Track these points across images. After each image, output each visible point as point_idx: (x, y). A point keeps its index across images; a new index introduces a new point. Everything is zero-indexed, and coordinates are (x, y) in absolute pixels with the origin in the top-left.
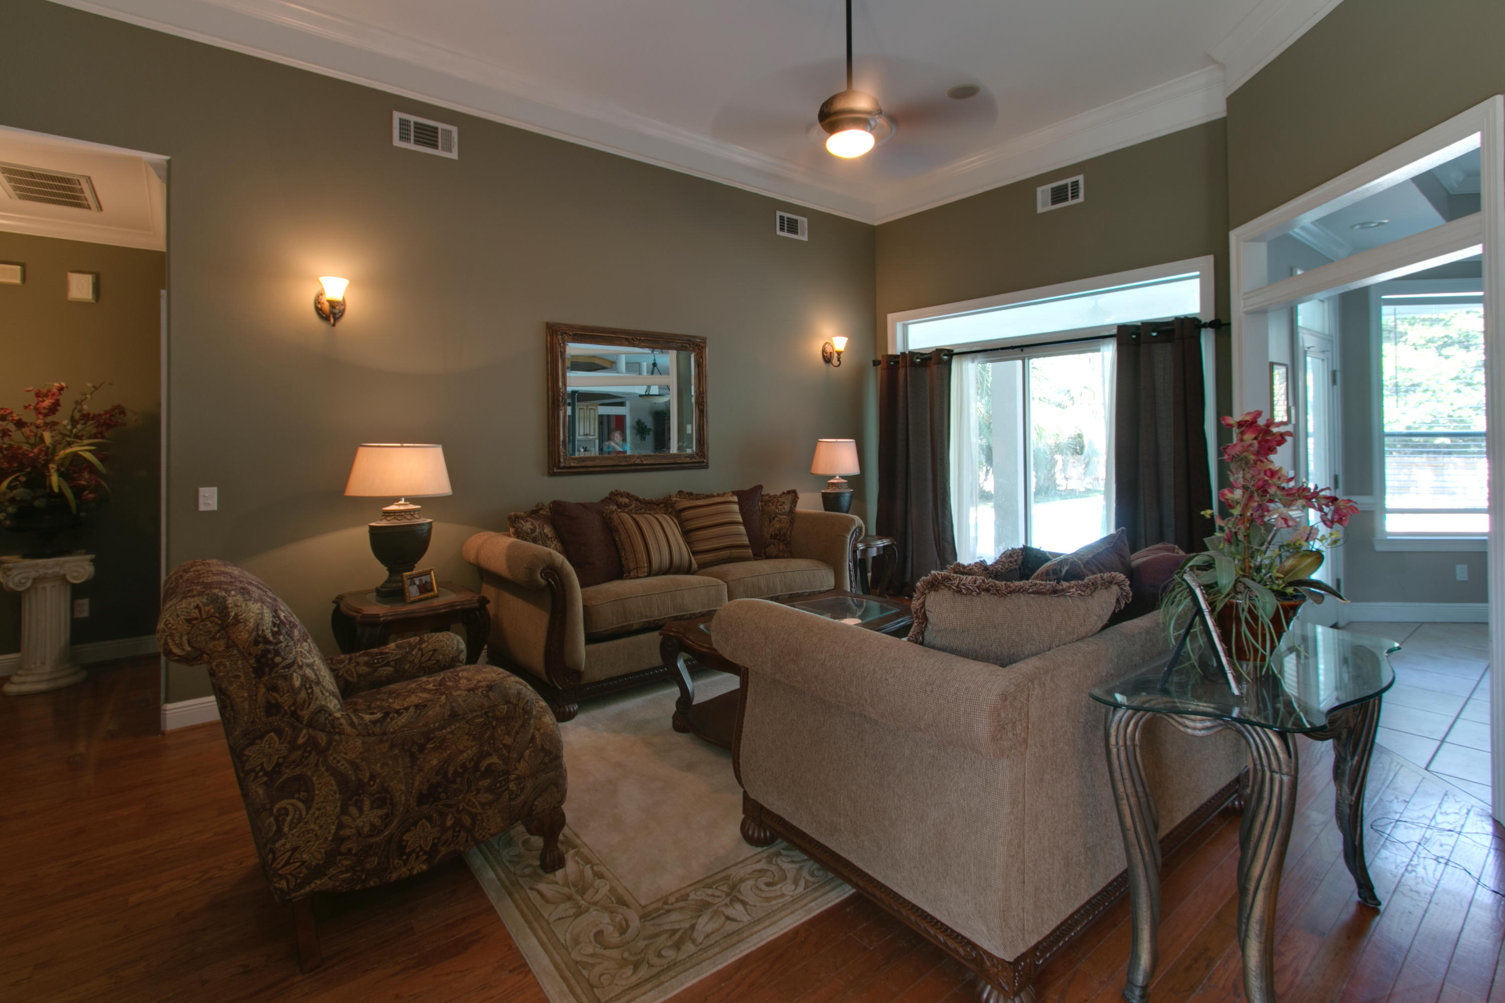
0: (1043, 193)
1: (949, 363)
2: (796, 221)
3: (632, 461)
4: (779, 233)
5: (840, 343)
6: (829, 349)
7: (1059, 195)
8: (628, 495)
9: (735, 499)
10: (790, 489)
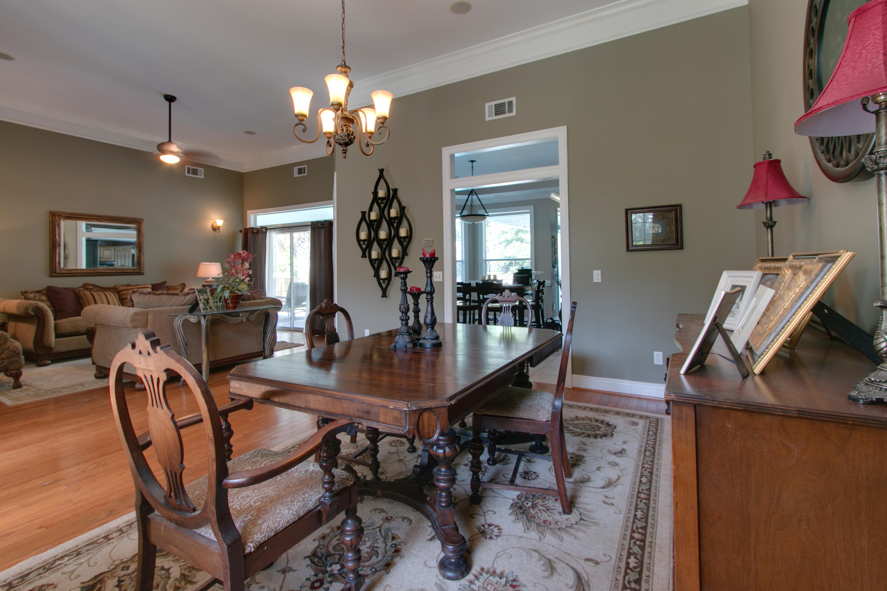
0: (296, 169)
1: (266, 232)
2: (197, 170)
3: (99, 271)
4: (187, 174)
5: (220, 223)
6: (215, 225)
7: (300, 171)
8: (93, 285)
9: (150, 286)
10: (182, 283)
